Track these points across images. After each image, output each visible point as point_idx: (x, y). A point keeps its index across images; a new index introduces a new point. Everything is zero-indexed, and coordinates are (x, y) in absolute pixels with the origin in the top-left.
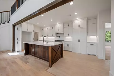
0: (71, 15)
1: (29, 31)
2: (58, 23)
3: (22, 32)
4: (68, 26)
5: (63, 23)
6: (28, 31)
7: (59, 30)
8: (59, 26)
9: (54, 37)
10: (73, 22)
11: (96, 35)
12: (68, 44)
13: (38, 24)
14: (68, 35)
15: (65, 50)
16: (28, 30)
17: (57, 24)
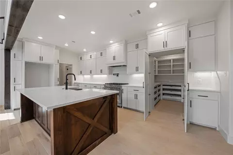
0: (139, 12)
1: (44, 61)
2: (111, 42)
3: (26, 63)
4: (137, 46)
5: (124, 42)
6: (41, 62)
7: (114, 58)
8: (115, 48)
9: (106, 76)
10: (149, 36)
11: (215, 70)
12: (136, 93)
13: (67, 45)
14: (137, 69)
15: (128, 107)
16: (41, 58)
17: (111, 44)
